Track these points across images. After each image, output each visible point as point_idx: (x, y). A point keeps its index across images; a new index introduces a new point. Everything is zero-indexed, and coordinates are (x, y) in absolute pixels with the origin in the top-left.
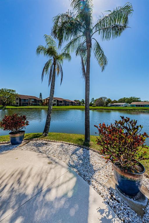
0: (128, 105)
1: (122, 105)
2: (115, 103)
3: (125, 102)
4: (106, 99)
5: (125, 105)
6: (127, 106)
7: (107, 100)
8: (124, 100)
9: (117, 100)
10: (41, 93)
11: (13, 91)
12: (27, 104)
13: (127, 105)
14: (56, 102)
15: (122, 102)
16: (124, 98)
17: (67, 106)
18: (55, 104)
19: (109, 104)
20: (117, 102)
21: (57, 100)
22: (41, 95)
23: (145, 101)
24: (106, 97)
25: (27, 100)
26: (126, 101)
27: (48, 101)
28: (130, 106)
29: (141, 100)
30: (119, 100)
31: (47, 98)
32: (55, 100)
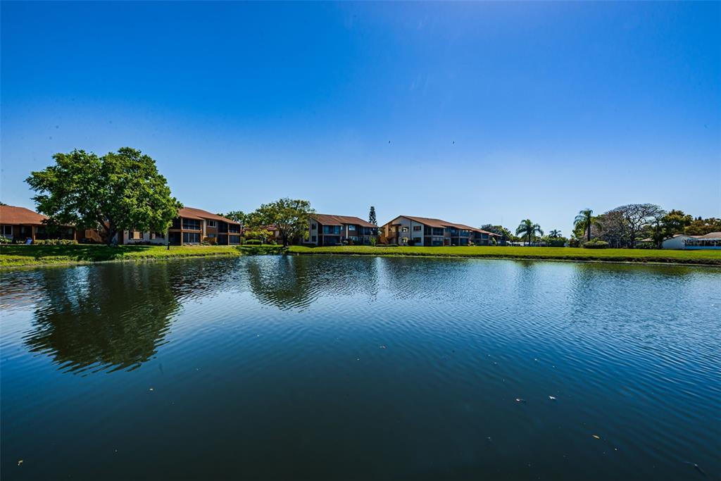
7: (662, 220)
10: (372, 207)
11: (304, 204)
12: (336, 241)
14: (421, 234)
17: (462, 245)
18: (418, 240)
21: (425, 226)
22: (372, 214)
25: (337, 230)
27: (394, 230)
31: (391, 222)
32: (417, 225)
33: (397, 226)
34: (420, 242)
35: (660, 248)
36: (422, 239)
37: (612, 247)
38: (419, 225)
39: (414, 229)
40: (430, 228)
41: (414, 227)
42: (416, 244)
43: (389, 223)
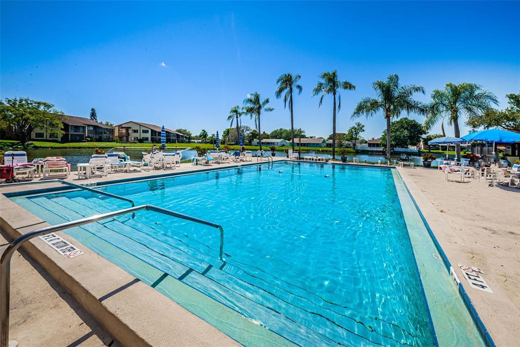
0: (287, 143)
1: (278, 143)
2: (265, 138)
3: (283, 138)
4: (248, 130)
5: (282, 143)
6: (284, 145)
7: (252, 133)
8: (281, 134)
9: (269, 134)
10: (93, 109)
11: (49, 106)
12: (81, 139)
13: (284, 143)
14: (149, 135)
15: (276, 136)
16: (281, 129)
18: (147, 139)
19: (256, 141)
20: (268, 137)
21: (152, 130)
23: (311, 137)
24: (249, 126)
25: (81, 129)
26: (284, 135)
28: (289, 144)
29: (305, 134)
30: (272, 133)
31: (122, 125)
32: (146, 129)
33: (127, 129)
34: (148, 140)
35: (251, 145)
36: (150, 139)
37: (236, 145)
38: (147, 129)
39: (143, 132)
40: (156, 132)
41: (143, 131)
42: (144, 141)
43: (119, 126)
